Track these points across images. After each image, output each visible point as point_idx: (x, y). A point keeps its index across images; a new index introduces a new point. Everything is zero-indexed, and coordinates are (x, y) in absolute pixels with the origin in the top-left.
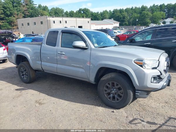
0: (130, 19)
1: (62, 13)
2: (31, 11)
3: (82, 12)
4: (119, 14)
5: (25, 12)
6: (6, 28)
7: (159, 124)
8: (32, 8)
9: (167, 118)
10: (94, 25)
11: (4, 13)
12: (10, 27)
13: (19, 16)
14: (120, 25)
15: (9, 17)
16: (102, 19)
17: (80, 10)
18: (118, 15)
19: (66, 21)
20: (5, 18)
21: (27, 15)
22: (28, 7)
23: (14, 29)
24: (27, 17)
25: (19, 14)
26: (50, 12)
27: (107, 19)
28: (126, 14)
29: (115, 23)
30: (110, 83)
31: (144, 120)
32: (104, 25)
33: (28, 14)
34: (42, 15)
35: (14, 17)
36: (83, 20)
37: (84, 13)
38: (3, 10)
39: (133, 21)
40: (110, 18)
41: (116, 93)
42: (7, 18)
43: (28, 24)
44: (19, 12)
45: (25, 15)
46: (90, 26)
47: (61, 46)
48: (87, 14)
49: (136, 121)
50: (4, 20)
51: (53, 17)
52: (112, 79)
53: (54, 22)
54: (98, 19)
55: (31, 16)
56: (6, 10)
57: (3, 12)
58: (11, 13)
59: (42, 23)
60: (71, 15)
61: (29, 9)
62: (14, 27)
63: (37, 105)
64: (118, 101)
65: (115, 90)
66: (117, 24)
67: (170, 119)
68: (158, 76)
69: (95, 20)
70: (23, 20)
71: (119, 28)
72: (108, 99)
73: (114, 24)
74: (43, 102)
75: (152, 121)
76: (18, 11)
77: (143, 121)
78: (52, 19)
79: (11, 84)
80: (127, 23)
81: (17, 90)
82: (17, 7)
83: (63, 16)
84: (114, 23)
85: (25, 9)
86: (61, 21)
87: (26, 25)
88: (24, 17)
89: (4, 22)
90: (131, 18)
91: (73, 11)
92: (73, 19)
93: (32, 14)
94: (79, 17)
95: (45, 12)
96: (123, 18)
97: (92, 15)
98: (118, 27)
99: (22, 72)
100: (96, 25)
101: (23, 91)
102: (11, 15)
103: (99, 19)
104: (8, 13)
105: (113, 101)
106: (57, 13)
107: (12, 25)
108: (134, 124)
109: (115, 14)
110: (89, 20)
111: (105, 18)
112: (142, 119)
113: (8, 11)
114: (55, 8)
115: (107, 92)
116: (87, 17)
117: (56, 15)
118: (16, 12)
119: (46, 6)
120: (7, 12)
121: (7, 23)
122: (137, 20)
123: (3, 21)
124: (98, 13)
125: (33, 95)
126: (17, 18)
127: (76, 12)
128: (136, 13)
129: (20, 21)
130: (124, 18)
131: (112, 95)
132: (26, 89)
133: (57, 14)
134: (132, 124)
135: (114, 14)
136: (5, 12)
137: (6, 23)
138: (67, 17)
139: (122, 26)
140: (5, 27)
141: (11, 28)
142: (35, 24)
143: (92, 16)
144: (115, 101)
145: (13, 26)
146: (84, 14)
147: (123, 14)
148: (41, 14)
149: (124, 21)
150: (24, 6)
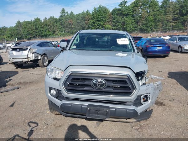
12: (182, 27)
15: (183, 17)
20: (180, 18)
23: (186, 29)
38: (180, 9)
50: (179, 20)
57: (179, 12)
58: (187, 11)
89: (177, 23)
120: (183, 11)
121: (180, 23)
123: (176, 21)
137: (179, 23)
140: (177, 27)
141: (183, 29)
145: (186, 26)
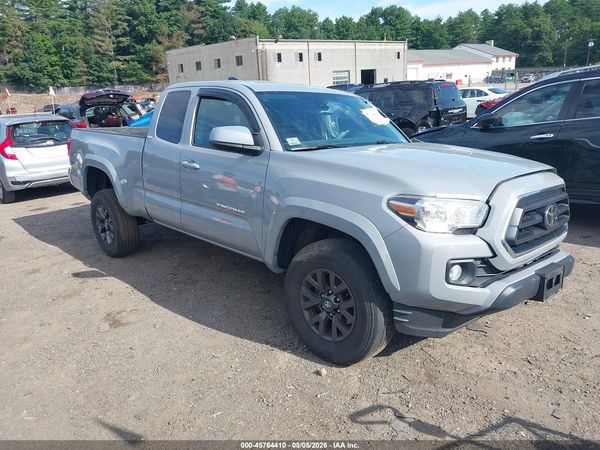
0: (562, 40)
1: (312, 27)
2: (211, 22)
3: (382, 21)
4: (519, 22)
5: (193, 26)
6: (134, 79)
7: (452, 437)
8: (215, 11)
9: (495, 419)
10: (420, 66)
11: (131, 31)
12: (146, 76)
13: (174, 40)
14: (520, 63)
15: (143, 46)
16: (453, 44)
17: (375, 13)
18: (513, 27)
19: (320, 54)
20: (134, 47)
21: (200, 36)
22: (203, 9)
23: (157, 82)
24: (198, 43)
25: (175, 35)
26: (272, 25)
27: (473, 43)
28: (545, 23)
29: (501, 59)
30: (319, 273)
31: (406, 415)
32: (458, 64)
33: (201, 31)
34: (245, 34)
35: (160, 43)
36: (381, 50)
37: (387, 25)
38: (128, 21)
39: (574, 47)
40: (482, 40)
41: (336, 310)
42: (138, 47)
43: (198, 65)
44: (175, 28)
45: (192, 35)
46: (405, 70)
47: (195, 143)
48: (398, 26)
49: (377, 416)
50: (130, 54)
51: (276, 42)
52: (321, 260)
53: (279, 56)
54: (436, 45)
55: (211, 39)
56: (136, 23)
57: (128, 29)
58: (150, 31)
59: (239, 61)
60: (342, 31)
61: (206, 15)
62: (159, 77)
63: (106, 326)
64: (339, 339)
65: (332, 298)
66: (507, 59)
67: (504, 423)
68: (484, 260)
69: (426, 46)
70: (182, 54)
71: (512, 75)
72: (313, 328)
73: (495, 59)
74: (123, 321)
75: (432, 422)
76: (171, 25)
77: (401, 417)
78: (271, 47)
79: (71, 257)
80: (549, 56)
81: (76, 275)
82: (168, 10)
83: (313, 37)
84: (494, 56)
85: (192, 15)
86: (301, 55)
87: (190, 68)
88: (190, 43)
89: (128, 62)
90: (568, 36)
91: (349, 17)
92: (346, 46)
93: (213, 33)
94: (370, 38)
95: (257, 26)
96: (533, 39)
97: (417, 29)
98: (509, 71)
99: (102, 221)
100: (425, 65)
101: (91, 281)
102: (152, 36)
103: (442, 44)
104: (143, 30)
105: (325, 337)
106: (294, 26)
107: (152, 69)
108: (364, 423)
109: (505, 23)
110: (401, 47)
111: (466, 40)
112: (402, 410)
113: (141, 24)
114: (290, 9)
115: (309, 304)
116: (397, 36)
117: (291, 34)
118: (165, 28)
119: (260, 5)
120: (140, 27)
121: (139, 62)
122: (591, 44)
123: (127, 57)
124: (439, 20)
125: (110, 294)
126: (169, 48)
127: (361, 19)
128: (589, 16)
129: (176, 57)
130: (537, 36)
131: (323, 315)
132: (102, 276)
133: (296, 29)
134: (356, 422)
135: (498, 22)
136: (133, 28)
137: (136, 63)
138: (328, 38)
139: (528, 70)
140: (131, 76)
141: (148, 81)
142: (219, 66)
143: (416, 35)
144: (331, 336)
145: (157, 73)
146: (387, 27)
147: (535, 21)
148: (243, 31)
149: (535, 49)
150: (189, 9)
